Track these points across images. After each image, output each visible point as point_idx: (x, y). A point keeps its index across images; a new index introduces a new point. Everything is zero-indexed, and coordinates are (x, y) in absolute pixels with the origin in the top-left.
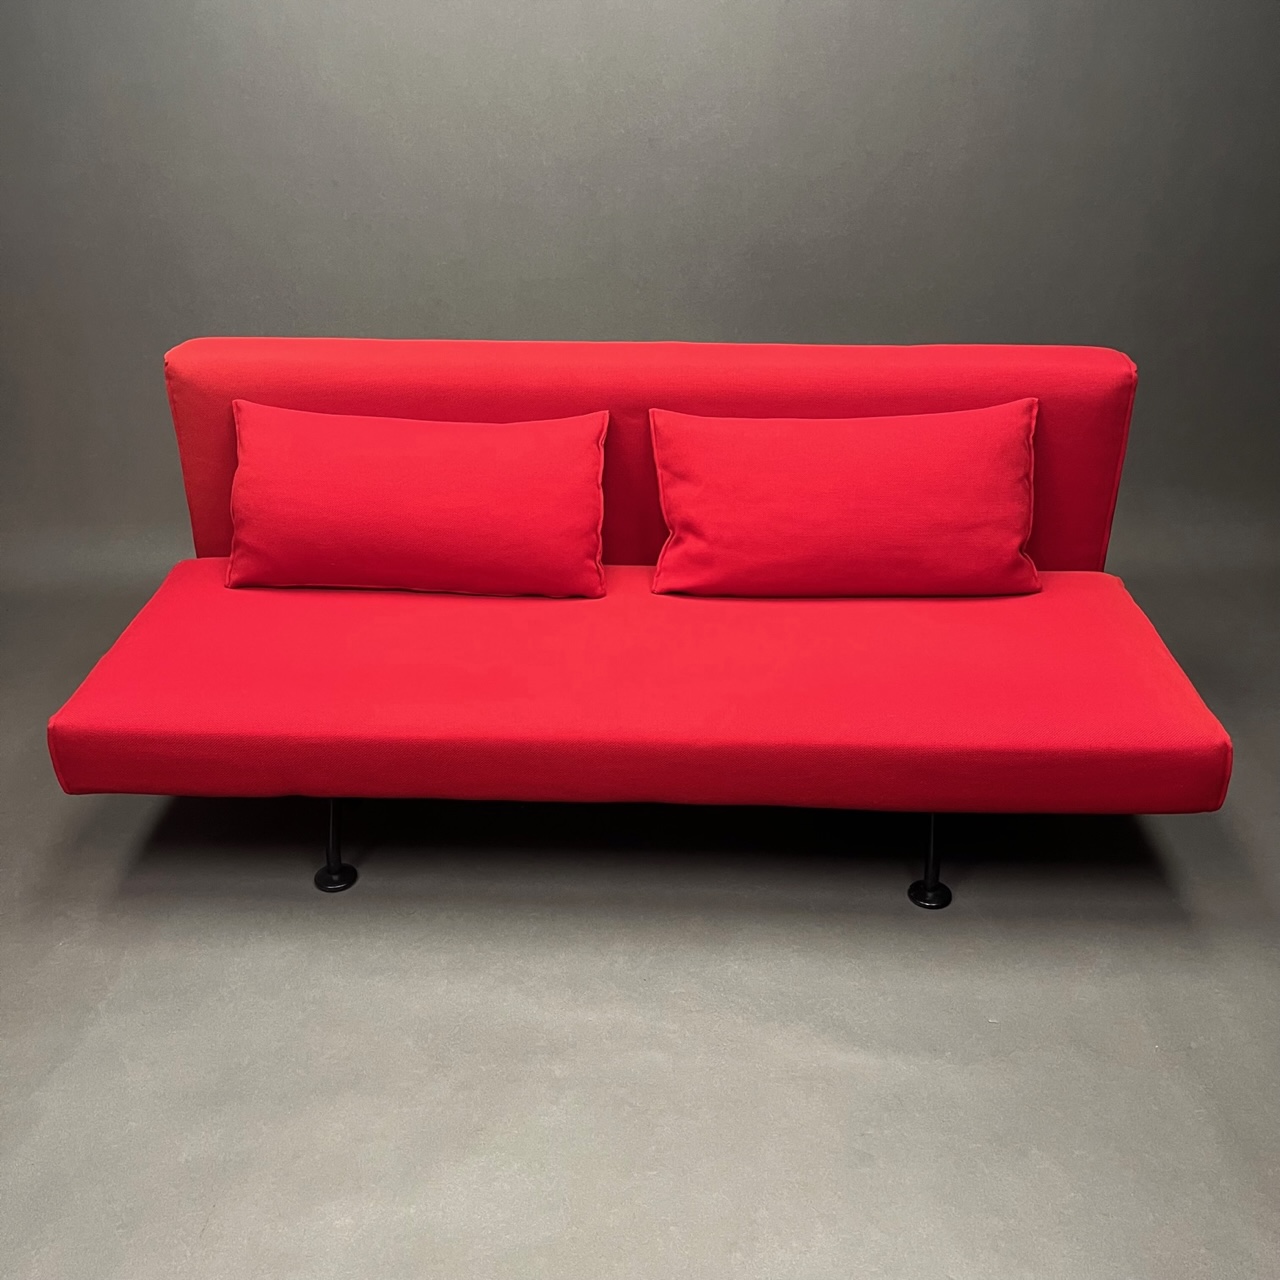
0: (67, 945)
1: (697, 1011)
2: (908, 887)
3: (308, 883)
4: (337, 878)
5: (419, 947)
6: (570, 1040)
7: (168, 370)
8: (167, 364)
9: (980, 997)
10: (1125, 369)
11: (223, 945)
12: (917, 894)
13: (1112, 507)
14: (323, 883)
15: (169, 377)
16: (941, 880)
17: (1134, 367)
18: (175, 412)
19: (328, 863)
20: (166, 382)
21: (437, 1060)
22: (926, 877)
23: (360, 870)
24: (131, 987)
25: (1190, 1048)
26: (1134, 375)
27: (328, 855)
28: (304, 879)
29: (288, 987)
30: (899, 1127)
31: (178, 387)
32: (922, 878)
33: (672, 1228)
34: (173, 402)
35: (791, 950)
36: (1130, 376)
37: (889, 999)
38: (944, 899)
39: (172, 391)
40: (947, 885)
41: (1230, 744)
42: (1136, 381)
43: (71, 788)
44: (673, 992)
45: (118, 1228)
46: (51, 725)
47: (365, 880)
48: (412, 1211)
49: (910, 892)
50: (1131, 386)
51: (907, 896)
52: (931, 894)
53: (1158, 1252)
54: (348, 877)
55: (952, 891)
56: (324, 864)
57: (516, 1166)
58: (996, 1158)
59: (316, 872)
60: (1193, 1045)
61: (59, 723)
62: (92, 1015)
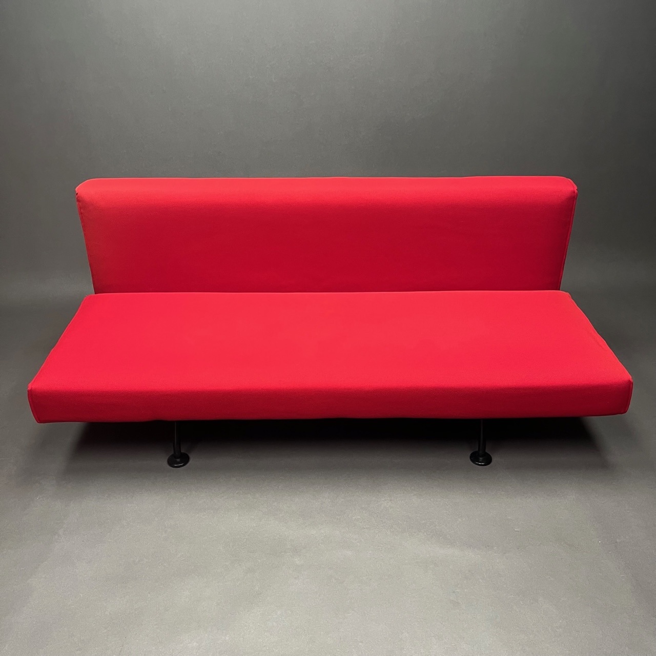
0: (41, 499)
1: (367, 528)
2: (470, 455)
3: (164, 463)
4: (179, 460)
5: (223, 497)
6: (303, 545)
7: (78, 197)
8: (77, 194)
9: (509, 518)
10: (572, 189)
11: (122, 498)
12: (474, 458)
14: (172, 463)
15: (78, 201)
16: (487, 451)
17: (576, 188)
18: (82, 218)
19: (174, 452)
20: (77, 203)
21: (236, 557)
22: (479, 449)
23: (191, 456)
24: (76, 521)
25: (616, 542)
26: (576, 191)
27: (174, 448)
28: (162, 461)
29: (156, 519)
30: (472, 587)
31: (84, 207)
32: (477, 450)
33: (360, 644)
34: (81, 214)
35: (412, 494)
36: (574, 192)
37: (464, 520)
38: (488, 461)
39: (80, 208)
40: (490, 453)
41: (632, 380)
42: (577, 194)
43: (40, 420)
44: (354, 518)
45: (77, 651)
46: (29, 388)
47: (194, 461)
48: (227, 638)
49: (471, 457)
50: (574, 197)
51: (469, 459)
52: (482, 458)
53: (605, 650)
54: (185, 460)
55: (491, 456)
56: (172, 453)
57: (279, 613)
58: (522, 603)
59: (168, 457)
60: (618, 540)
61: (34, 387)
62: (56, 537)
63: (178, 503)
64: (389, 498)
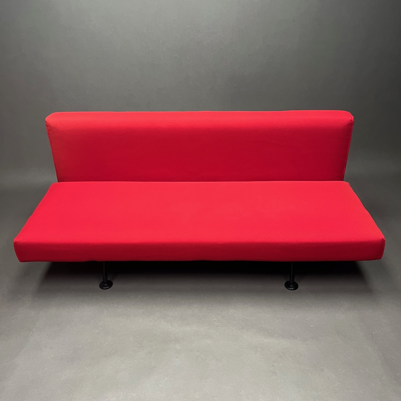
0: (22, 309)
1: (221, 326)
2: (284, 283)
3: (97, 286)
4: (106, 285)
5: (133, 307)
6: (181, 337)
7: (47, 124)
8: (46, 122)
9: (308, 319)
10: (350, 118)
12: (287, 285)
13: (346, 161)
14: (102, 286)
15: (47, 126)
16: (295, 281)
17: (353, 118)
18: (49, 137)
19: (104, 280)
20: (46, 128)
21: (140, 344)
22: (290, 280)
23: (113, 282)
24: (43, 323)
26: (353, 120)
27: (103, 277)
29: (92, 321)
30: (284, 363)
31: (50, 129)
32: (289, 280)
33: (215, 398)
34: (49, 134)
35: (249, 305)
36: (352, 120)
37: (280, 321)
38: (296, 287)
39: (49, 130)
40: (297, 283)
41: (385, 239)
42: (353, 122)
43: (21, 260)
44: (213, 320)
46: (15, 241)
47: (115, 285)
48: (134, 395)
50: (352, 124)
51: (284, 286)
52: (292, 285)
54: (110, 284)
55: (298, 284)
56: (102, 280)
57: (166, 379)
58: (314, 372)
59: (100, 283)
60: (374, 333)
61: (18, 240)
62: (31, 333)
63: (106, 312)
64: (234, 308)
